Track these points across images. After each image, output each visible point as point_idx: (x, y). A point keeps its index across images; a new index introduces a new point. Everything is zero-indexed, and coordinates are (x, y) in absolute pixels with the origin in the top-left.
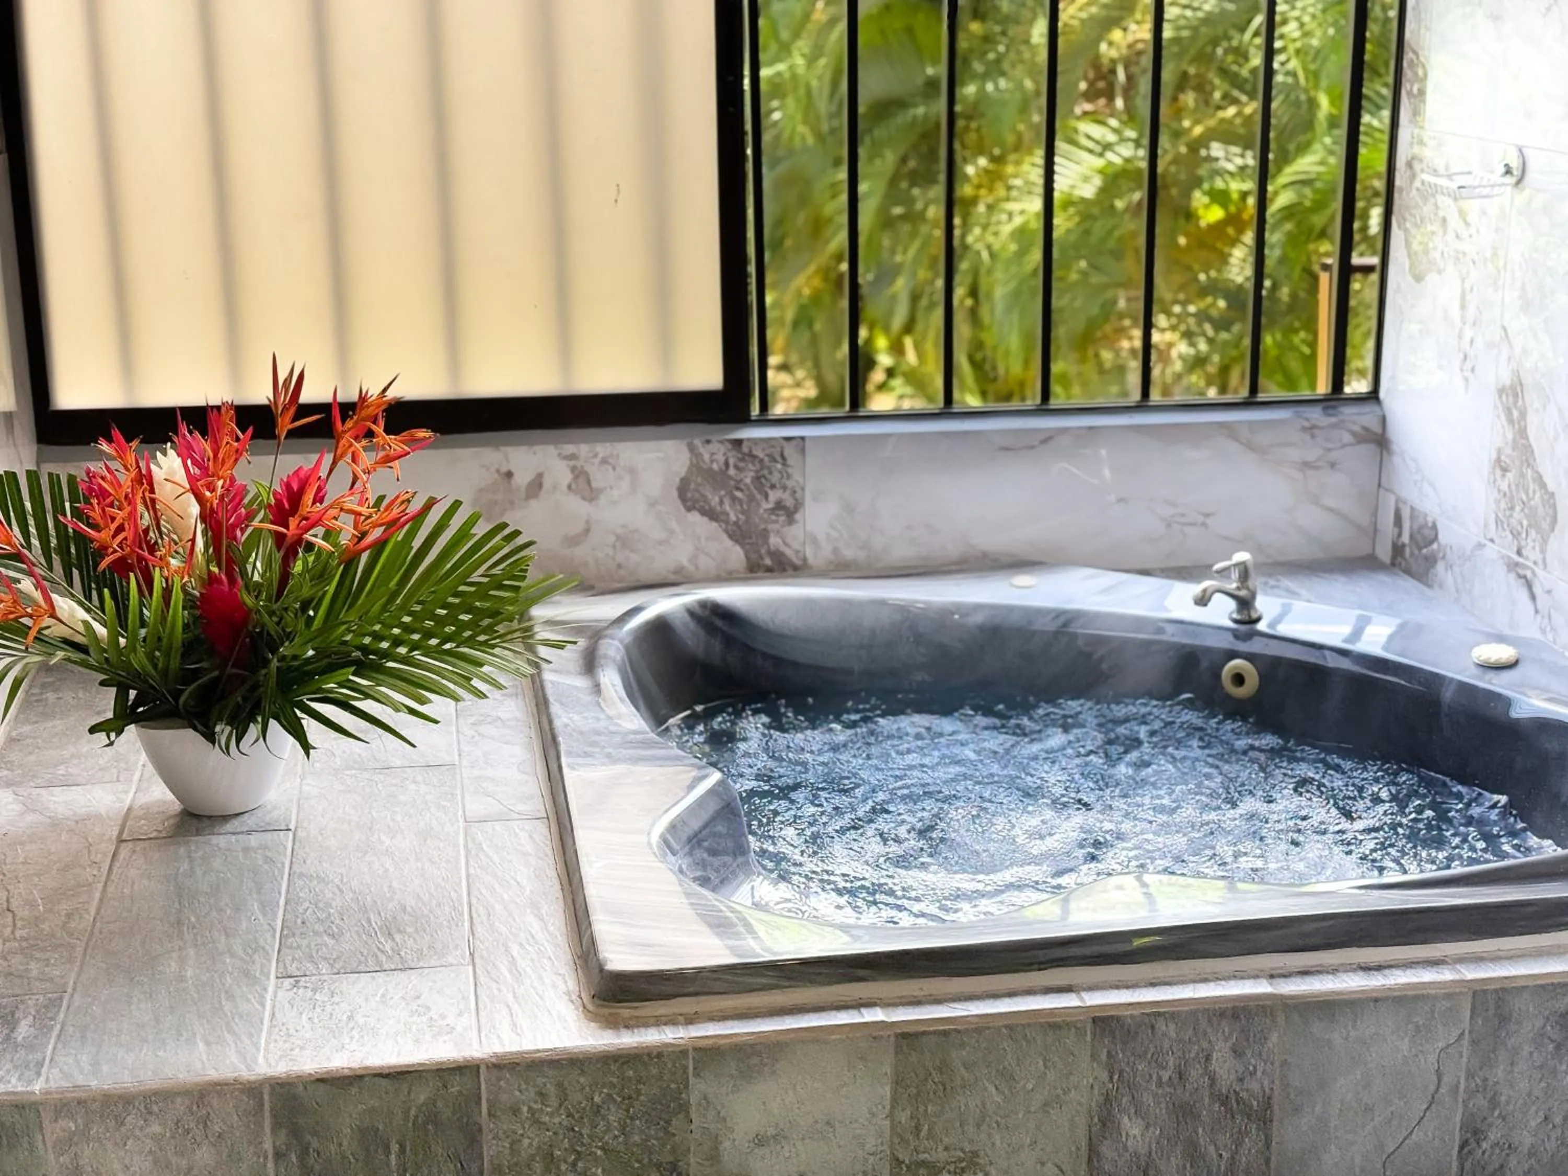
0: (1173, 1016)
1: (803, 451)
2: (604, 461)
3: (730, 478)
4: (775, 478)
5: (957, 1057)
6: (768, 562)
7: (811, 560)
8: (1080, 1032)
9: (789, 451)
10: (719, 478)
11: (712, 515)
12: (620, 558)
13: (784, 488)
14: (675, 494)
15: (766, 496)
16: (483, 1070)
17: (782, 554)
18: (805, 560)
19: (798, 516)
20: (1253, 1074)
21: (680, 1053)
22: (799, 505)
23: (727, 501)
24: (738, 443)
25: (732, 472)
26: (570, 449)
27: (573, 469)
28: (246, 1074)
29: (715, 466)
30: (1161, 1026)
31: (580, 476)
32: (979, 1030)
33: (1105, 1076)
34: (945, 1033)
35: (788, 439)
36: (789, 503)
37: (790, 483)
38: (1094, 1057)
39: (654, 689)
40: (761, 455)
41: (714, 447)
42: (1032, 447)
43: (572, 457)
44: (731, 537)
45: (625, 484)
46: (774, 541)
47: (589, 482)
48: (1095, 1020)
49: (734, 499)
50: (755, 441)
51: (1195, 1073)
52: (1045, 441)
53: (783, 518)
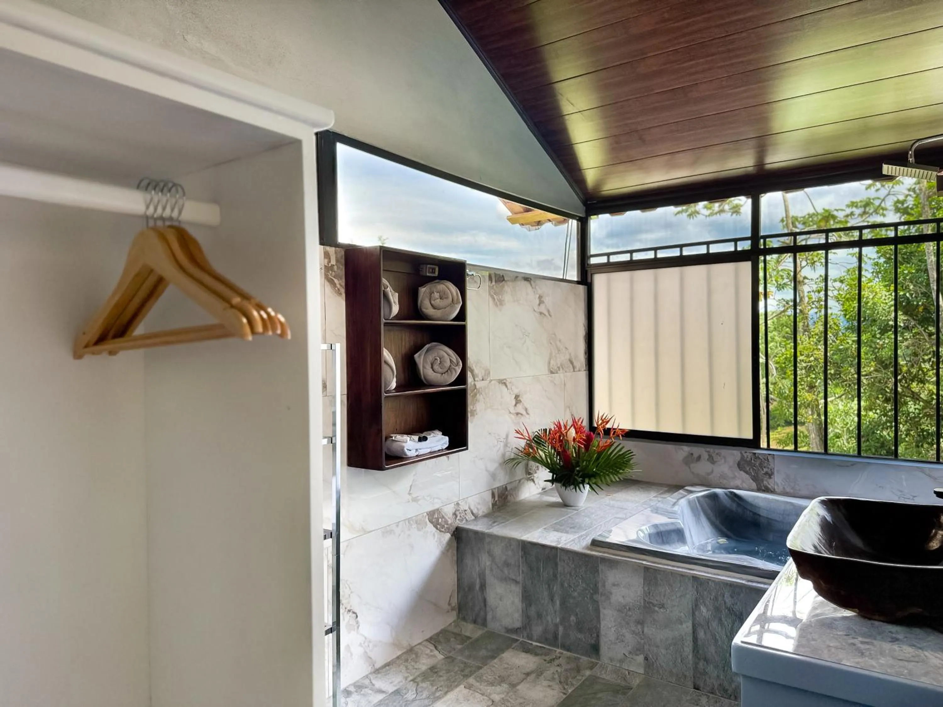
0: (713, 581)
1: (774, 458)
2: (717, 454)
3: (752, 463)
4: (766, 464)
5: (659, 577)
6: (763, 488)
7: (776, 490)
8: (689, 579)
9: (769, 457)
10: (749, 463)
11: (746, 472)
12: (721, 481)
13: (768, 468)
14: (736, 465)
15: (763, 470)
16: (558, 550)
17: (768, 487)
18: (774, 489)
19: (772, 477)
20: (737, 604)
21: (597, 557)
22: (772, 473)
23: (751, 470)
24: (755, 454)
25: (753, 461)
26: (708, 449)
27: (709, 455)
28: (519, 538)
29: (748, 459)
30: (710, 583)
31: (710, 456)
32: (664, 571)
33: (696, 593)
34: (656, 570)
35: (769, 454)
36: (770, 472)
37: (770, 467)
38: (693, 587)
39: (709, 511)
40: (761, 458)
41: (748, 454)
42: (847, 466)
43: (708, 452)
44: (753, 480)
45: (723, 461)
46: (765, 482)
47: (713, 459)
48: (693, 577)
49: (753, 469)
50: (760, 454)
51: (720, 599)
52: (852, 465)
53: (768, 477)
